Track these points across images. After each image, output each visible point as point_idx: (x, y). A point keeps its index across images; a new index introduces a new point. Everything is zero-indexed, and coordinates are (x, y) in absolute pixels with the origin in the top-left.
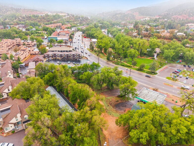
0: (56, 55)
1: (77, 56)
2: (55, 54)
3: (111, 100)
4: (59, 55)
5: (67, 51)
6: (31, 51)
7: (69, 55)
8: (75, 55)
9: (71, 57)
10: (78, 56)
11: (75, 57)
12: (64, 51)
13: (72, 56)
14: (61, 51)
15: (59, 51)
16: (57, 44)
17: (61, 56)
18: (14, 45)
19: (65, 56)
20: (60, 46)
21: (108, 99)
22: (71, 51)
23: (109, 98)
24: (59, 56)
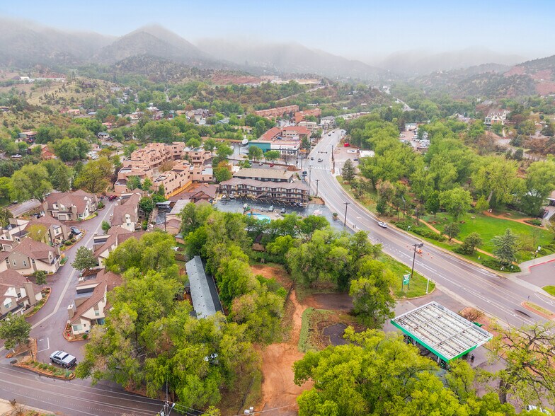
0: (248, 187)
1: (296, 194)
2: (246, 186)
3: (326, 318)
4: (253, 188)
5: (276, 180)
6: (195, 173)
7: (277, 190)
8: (292, 191)
9: (283, 195)
10: (299, 194)
11: (292, 196)
12: (269, 180)
13: (284, 193)
14: (263, 180)
15: (257, 179)
16: (264, 160)
17: (259, 190)
18: (168, 156)
19: (269, 192)
20: (272, 165)
21: (320, 314)
22: (286, 181)
23: (323, 311)
24: (254, 191)
